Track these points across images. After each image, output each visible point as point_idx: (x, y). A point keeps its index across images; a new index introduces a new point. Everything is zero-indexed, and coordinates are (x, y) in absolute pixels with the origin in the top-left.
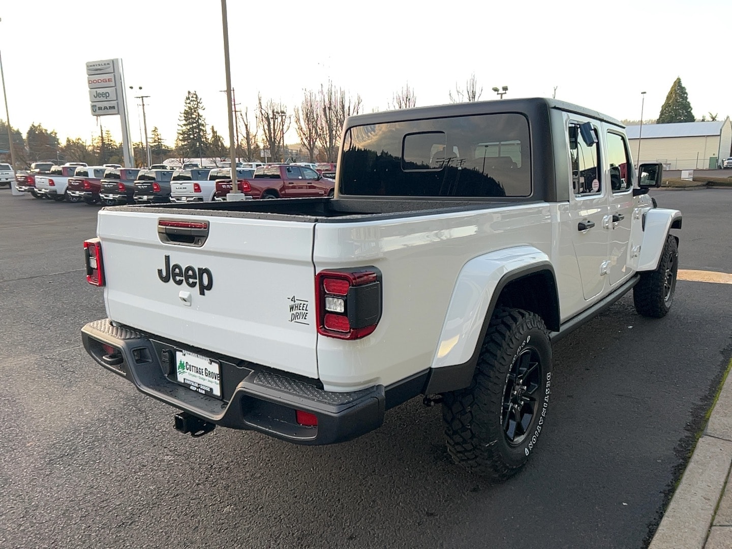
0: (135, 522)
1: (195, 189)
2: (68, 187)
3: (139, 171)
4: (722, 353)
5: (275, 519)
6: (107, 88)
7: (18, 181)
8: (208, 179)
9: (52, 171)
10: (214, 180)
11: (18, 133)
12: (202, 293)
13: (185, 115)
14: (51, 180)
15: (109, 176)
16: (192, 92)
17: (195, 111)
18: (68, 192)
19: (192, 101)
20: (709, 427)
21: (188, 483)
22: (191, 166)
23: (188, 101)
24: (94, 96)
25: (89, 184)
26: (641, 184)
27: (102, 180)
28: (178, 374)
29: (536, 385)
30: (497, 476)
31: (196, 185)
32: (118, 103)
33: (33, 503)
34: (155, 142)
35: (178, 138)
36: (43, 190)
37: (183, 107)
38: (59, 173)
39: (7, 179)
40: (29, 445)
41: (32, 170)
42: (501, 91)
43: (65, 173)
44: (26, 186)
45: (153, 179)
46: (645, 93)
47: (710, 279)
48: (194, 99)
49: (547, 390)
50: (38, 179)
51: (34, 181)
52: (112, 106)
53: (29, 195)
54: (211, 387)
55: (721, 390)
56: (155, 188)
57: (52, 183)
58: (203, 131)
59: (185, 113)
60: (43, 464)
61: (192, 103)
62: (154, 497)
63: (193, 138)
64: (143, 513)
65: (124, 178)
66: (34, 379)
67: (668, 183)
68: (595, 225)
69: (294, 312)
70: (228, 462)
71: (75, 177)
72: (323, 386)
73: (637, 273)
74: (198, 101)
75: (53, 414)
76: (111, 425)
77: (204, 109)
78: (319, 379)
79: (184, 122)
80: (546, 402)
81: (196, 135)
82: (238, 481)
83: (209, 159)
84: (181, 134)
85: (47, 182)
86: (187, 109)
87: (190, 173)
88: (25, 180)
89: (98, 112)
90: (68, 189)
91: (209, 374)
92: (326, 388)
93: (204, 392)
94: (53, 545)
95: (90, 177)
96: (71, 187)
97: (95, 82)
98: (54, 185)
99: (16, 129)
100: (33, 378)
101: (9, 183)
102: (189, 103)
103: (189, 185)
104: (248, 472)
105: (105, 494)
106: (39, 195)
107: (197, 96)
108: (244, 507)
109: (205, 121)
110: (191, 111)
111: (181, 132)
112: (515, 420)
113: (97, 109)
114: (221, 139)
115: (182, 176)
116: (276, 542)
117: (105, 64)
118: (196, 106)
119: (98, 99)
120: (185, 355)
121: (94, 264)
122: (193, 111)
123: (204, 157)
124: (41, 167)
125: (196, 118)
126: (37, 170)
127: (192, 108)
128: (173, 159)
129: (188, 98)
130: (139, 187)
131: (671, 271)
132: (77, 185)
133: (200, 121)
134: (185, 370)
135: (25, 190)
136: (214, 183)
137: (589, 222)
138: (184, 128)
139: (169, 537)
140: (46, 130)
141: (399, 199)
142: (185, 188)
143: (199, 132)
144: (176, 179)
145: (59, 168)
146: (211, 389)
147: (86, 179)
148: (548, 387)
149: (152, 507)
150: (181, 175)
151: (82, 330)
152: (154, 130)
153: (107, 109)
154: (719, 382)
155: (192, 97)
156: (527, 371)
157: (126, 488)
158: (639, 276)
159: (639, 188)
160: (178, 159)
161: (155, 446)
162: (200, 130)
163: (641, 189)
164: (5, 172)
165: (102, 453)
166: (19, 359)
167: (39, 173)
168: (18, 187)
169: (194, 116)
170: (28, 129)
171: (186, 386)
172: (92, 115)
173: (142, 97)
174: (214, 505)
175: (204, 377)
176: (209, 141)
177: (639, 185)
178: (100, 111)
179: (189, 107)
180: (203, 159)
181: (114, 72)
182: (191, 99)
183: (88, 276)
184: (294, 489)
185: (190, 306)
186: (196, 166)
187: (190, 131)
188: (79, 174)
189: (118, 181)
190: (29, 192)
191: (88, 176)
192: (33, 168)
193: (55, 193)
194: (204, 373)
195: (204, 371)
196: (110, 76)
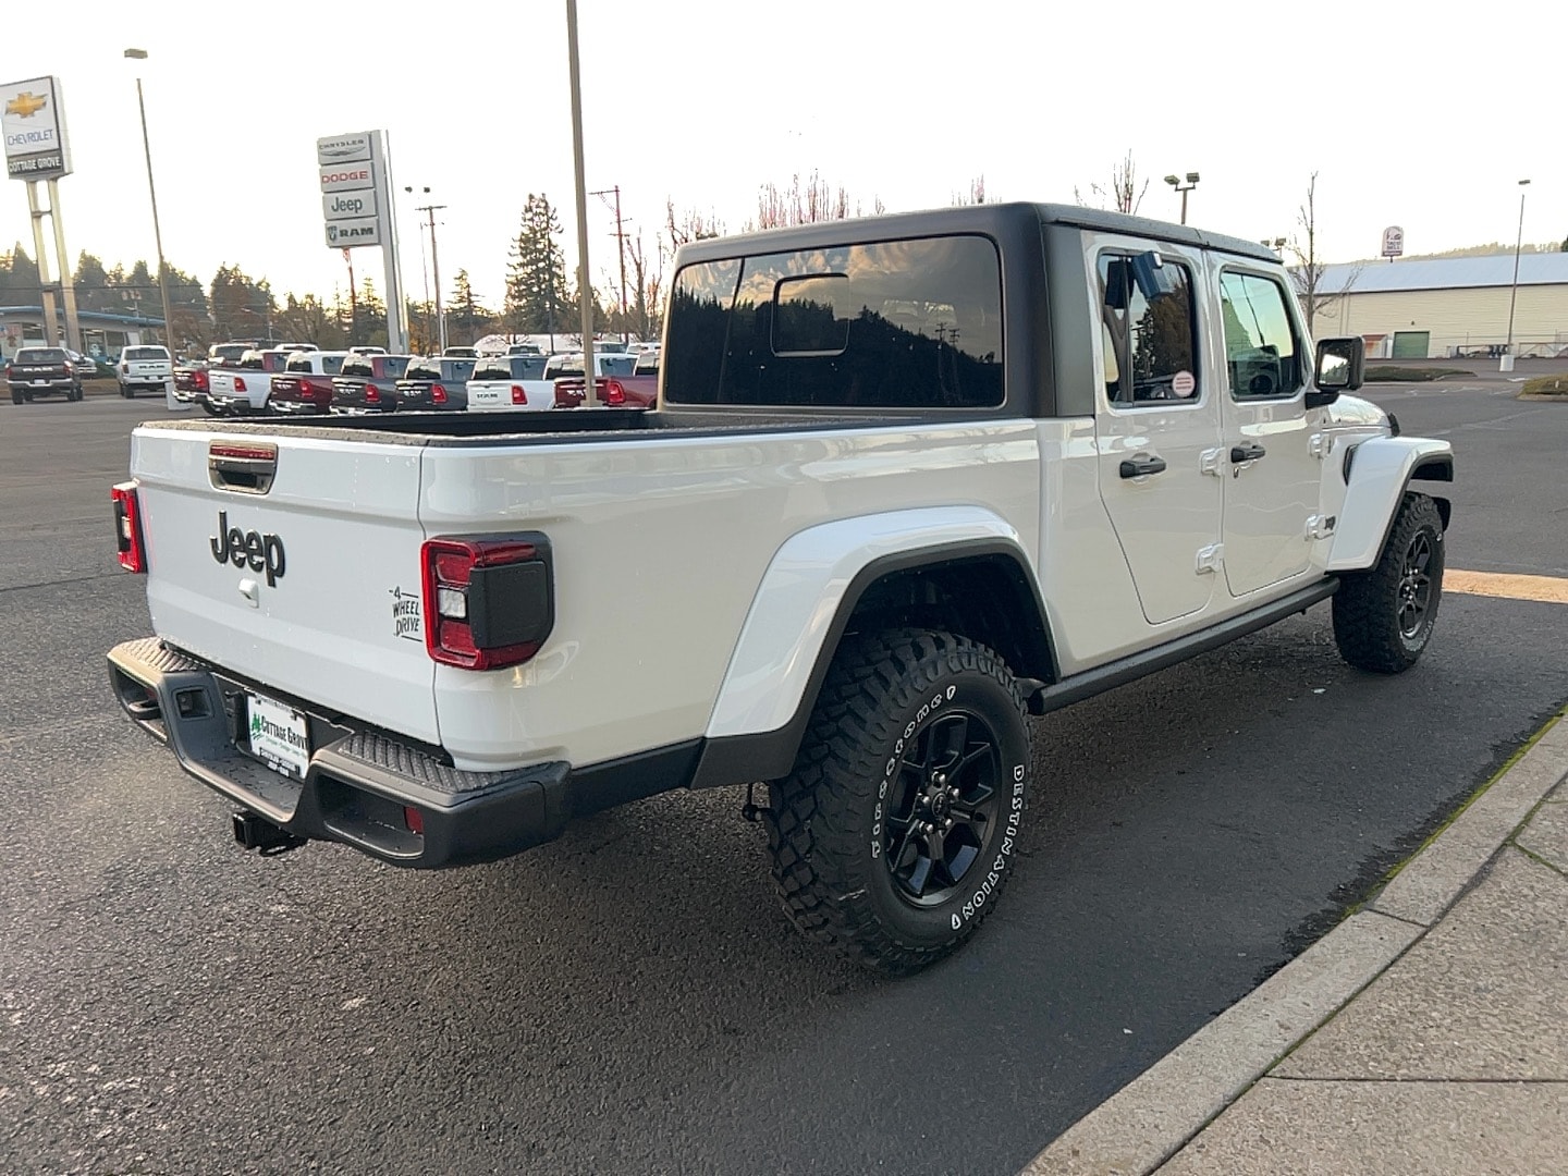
0: (178, 1016)
1: (515, 399)
2: (270, 394)
3: (409, 359)
4: (1495, 748)
5: (433, 1024)
6: (359, 192)
7: (176, 381)
8: (545, 376)
9: (245, 362)
10: (553, 379)
11: (195, 285)
12: (272, 583)
13: (523, 245)
14: (238, 380)
15: (350, 371)
16: (538, 196)
17: (543, 236)
18: (271, 404)
19: (536, 214)
20: (1383, 895)
21: (299, 955)
22: (526, 350)
23: (529, 215)
24: (333, 207)
25: (311, 388)
26: (1321, 382)
27: (335, 380)
28: (252, 738)
29: (989, 789)
30: (875, 962)
31: (517, 389)
32: (378, 221)
33: (10, 976)
34: (460, 301)
35: (509, 294)
36: (224, 399)
37: (517, 229)
38: (255, 365)
39: (160, 377)
40: (38, 874)
41: (210, 360)
42: (1184, 183)
43: (268, 365)
44: (192, 391)
45: (436, 376)
46: (1527, 182)
47: (1552, 595)
48: (542, 211)
49: (1014, 801)
50: (215, 377)
51: (206, 381)
52: (366, 227)
53: (199, 409)
54: (298, 763)
55: (1452, 822)
56: (437, 394)
57: (241, 386)
58: (559, 276)
59: (521, 240)
60: (52, 909)
61: (536, 219)
62: (227, 977)
63: (539, 292)
64: (197, 1003)
65: (379, 374)
66: (89, 759)
67: (1559, 386)
68: (1167, 467)
69: (400, 617)
70: (386, 921)
71: (287, 374)
72: (452, 761)
73: (1332, 575)
74: (550, 215)
75: (100, 822)
76: (198, 845)
77: (561, 232)
78: (441, 746)
79: (521, 259)
80: (1012, 825)
81: (543, 286)
82: (391, 956)
83: (567, 336)
84: (514, 285)
85: (231, 384)
86: (527, 232)
87: (509, 364)
88: (192, 379)
89: (341, 240)
90: (270, 397)
91: (294, 739)
92: (458, 763)
93: (286, 773)
94: (20, 1048)
95: (314, 373)
96: (278, 394)
97: (334, 178)
98: (245, 390)
99: (190, 277)
100: (88, 756)
101: (162, 385)
102: (532, 220)
103: (504, 389)
104: (417, 939)
105: (143, 966)
106: (218, 410)
107: (547, 203)
108: (383, 1002)
109: (563, 257)
110: (535, 236)
111: (513, 279)
112: (928, 857)
113: (338, 233)
114: (596, 294)
115: (494, 371)
116: (418, 1064)
117: (354, 142)
118: (544, 225)
119: (340, 214)
120: (259, 702)
121: (128, 533)
122: (539, 235)
123: (559, 333)
124: (228, 354)
125: (543, 250)
126: (220, 360)
127: (537, 229)
128: (493, 337)
129: (529, 209)
130: (406, 393)
131: (1426, 572)
132: (288, 389)
133: (552, 257)
134: (261, 731)
135: (190, 401)
136: (552, 384)
137: (1152, 460)
138: (520, 272)
139: (227, 1045)
140: (248, 278)
141: (765, 411)
142: (496, 396)
143: (551, 280)
144: (480, 376)
145: (258, 355)
146: (298, 768)
147: (304, 376)
148: (1019, 796)
149: (218, 994)
150: (490, 368)
151: (109, 655)
152: (460, 274)
153: (358, 234)
154: (1457, 807)
155: (538, 207)
156: (959, 758)
157: (182, 959)
158: (1337, 581)
159: (1319, 391)
160: (504, 337)
161: (263, 886)
162: (553, 275)
163: (1323, 392)
164: (157, 362)
165: (163, 894)
166: (75, 722)
167: (223, 366)
168: (176, 394)
169: (540, 246)
170: (214, 275)
171: (261, 762)
172: (327, 247)
173: (430, 209)
174: (332, 995)
175: (287, 744)
176: (571, 299)
177: (1318, 386)
178: (344, 237)
179: (530, 229)
180: (555, 337)
181: (372, 158)
182: (534, 210)
183: (120, 553)
184: (491, 974)
185: (258, 607)
186: (535, 350)
187: (533, 278)
188: (294, 367)
189: (365, 381)
190: (197, 402)
191: (310, 371)
192: (213, 354)
193: (245, 404)
194: (287, 737)
195: (286, 732)
196: (366, 166)
